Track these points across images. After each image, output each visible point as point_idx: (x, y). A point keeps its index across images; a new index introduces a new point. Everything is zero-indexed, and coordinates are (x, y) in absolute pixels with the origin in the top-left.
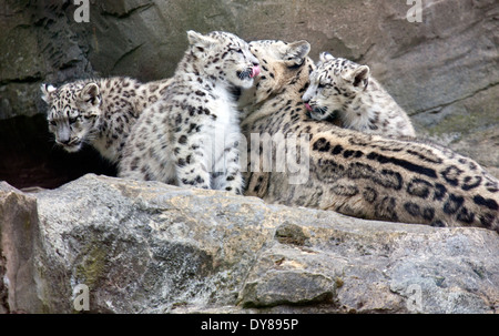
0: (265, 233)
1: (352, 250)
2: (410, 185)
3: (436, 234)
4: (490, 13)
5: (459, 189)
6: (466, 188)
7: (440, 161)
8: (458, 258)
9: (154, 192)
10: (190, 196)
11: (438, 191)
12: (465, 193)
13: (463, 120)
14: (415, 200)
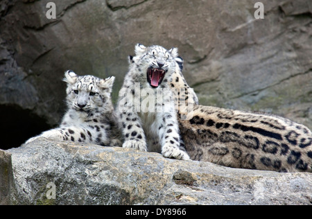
0: (165, 177)
1: (226, 189)
2: (264, 146)
3: (282, 178)
5: (297, 147)
6: (302, 146)
7: (284, 128)
8: (299, 193)
9: (87, 149)
10: (112, 152)
11: (284, 149)
12: (301, 150)
14: (268, 155)
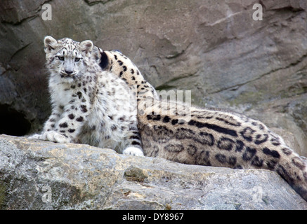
0: (117, 174)
1: (177, 185)
2: (219, 142)
3: (235, 174)
4: (271, 22)
5: (253, 143)
6: (258, 142)
7: (239, 124)
8: (251, 190)
9: (39, 146)
10: (65, 148)
11: (239, 145)
12: (257, 146)
13: (254, 95)
14: (223, 152)
